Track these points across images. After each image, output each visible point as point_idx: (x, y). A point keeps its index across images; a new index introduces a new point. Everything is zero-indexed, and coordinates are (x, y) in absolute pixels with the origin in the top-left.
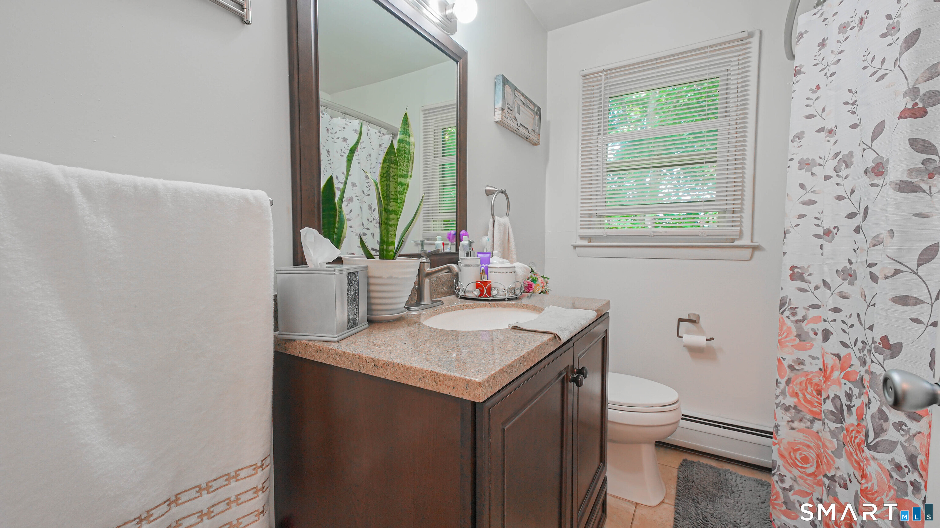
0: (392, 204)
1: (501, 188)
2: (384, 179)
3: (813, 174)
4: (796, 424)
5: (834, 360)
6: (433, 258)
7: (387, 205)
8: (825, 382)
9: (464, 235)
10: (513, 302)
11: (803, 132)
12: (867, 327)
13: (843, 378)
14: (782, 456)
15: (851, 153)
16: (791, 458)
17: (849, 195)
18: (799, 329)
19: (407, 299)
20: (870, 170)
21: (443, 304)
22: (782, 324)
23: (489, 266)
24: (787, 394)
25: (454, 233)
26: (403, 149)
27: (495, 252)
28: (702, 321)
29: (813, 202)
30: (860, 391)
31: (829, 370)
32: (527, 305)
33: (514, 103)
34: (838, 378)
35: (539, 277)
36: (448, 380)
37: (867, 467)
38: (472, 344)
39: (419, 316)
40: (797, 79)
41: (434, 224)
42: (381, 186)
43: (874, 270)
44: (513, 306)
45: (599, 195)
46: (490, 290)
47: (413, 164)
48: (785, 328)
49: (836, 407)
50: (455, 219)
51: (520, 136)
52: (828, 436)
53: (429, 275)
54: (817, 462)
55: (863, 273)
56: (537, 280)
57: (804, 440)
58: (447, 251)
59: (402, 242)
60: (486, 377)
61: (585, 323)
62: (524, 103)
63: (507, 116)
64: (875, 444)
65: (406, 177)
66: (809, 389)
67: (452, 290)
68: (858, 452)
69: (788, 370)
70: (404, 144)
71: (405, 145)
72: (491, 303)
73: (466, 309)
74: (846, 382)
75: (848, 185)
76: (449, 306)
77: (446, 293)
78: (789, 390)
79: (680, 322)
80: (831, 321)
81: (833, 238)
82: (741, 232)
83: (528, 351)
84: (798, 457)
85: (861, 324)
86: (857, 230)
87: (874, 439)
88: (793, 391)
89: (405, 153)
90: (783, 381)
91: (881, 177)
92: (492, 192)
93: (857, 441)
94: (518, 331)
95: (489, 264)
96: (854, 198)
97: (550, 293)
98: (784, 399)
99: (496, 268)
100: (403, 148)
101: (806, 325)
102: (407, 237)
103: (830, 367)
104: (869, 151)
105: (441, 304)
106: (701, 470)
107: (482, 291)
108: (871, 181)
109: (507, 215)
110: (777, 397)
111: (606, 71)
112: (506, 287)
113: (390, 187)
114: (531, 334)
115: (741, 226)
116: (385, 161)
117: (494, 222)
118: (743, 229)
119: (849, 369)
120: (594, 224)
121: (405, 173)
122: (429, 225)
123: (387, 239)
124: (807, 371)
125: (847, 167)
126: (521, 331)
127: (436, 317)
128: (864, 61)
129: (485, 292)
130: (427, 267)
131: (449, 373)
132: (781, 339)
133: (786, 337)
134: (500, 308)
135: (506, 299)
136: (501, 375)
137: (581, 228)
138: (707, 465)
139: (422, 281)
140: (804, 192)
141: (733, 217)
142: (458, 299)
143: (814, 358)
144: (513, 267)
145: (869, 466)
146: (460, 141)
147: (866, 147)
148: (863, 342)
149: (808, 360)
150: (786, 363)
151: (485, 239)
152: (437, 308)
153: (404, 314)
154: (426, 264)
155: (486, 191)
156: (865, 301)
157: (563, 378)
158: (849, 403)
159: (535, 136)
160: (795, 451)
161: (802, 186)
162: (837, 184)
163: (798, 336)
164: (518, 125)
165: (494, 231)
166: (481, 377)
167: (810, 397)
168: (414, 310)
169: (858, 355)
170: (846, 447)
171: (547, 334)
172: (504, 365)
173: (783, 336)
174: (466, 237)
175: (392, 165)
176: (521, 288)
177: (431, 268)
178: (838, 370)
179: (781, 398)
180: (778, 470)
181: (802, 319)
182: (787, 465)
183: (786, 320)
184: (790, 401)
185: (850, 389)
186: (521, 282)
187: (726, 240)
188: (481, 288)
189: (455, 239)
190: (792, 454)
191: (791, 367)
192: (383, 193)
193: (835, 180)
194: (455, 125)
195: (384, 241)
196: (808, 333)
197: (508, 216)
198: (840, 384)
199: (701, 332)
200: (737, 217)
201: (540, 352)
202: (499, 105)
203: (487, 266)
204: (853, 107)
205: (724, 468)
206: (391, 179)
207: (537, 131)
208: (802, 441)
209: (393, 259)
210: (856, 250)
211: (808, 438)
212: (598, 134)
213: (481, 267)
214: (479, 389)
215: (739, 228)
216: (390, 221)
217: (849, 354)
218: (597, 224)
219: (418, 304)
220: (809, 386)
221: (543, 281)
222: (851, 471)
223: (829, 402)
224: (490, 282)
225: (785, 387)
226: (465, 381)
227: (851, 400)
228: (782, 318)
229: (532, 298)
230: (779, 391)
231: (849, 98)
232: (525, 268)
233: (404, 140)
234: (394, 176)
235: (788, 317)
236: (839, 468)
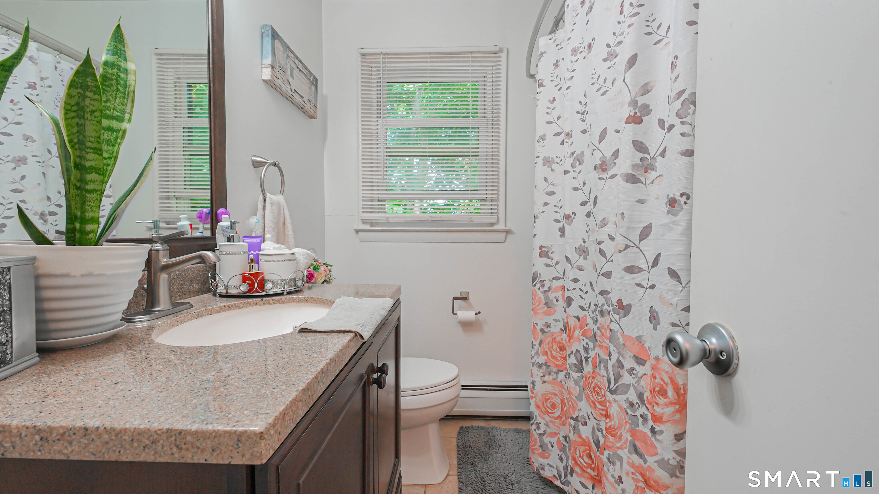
0: (91, 156)
1: (274, 160)
2: (73, 114)
3: (552, 170)
4: (546, 378)
5: (575, 321)
6: (173, 244)
7: (80, 157)
8: (569, 340)
9: (222, 214)
10: (294, 296)
11: (545, 135)
12: (598, 292)
13: (582, 335)
14: (538, 407)
15: (582, 153)
16: (544, 407)
17: (582, 186)
18: (547, 298)
19: (125, 306)
20: (598, 166)
21: (193, 307)
22: (534, 295)
23: (260, 253)
24: (540, 353)
25: (208, 212)
26: (114, 77)
27: (267, 236)
28: (471, 298)
29: (552, 193)
30: (594, 344)
31: (572, 330)
32: (311, 298)
33: (286, 64)
34: (578, 335)
35: (321, 264)
36: (202, 439)
37: (610, 409)
38: (242, 365)
39: (151, 328)
40: (541, 90)
41: (177, 203)
42: (67, 126)
43: (602, 246)
44: (294, 301)
45: (381, 179)
46: (262, 283)
47: (133, 102)
48: (537, 298)
49: (577, 360)
50: (209, 197)
51: (294, 104)
52: (572, 384)
53: (166, 268)
54: (562, 406)
55: (593, 250)
56: (319, 268)
57: (552, 390)
58: (197, 234)
59: (112, 219)
60: (270, 421)
61: (384, 313)
62: (298, 68)
63: (278, 77)
64: (615, 388)
65: (121, 119)
66: (554, 347)
67: (207, 286)
68: (594, 394)
69: (540, 333)
70: (116, 70)
71: (117, 73)
72: (264, 299)
73: (228, 310)
74: (584, 338)
75: (581, 178)
76: (203, 309)
77: (196, 291)
78: (541, 349)
79: (455, 301)
80: (572, 290)
81: (572, 221)
82: (498, 218)
83: (327, 361)
84: (549, 405)
85: (594, 290)
86: (589, 215)
87: (615, 384)
88: (544, 351)
89: (117, 84)
90: (537, 343)
91: (605, 172)
92: (262, 164)
93: (593, 385)
94: (307, 334)
95: (260, 250)
96: (586, 189)
97: (334, 282)
98: (538, 358)
99: (268, 255)
100: (114, 75)
101: (551, 294)
102: (123, 211)
103: (572, 327)
104: (597, 151)
105: (189, 307)
106: (474, 433)
107: (251, 286)
108: (599, 175)
109: (282, 192)
110: (533, 357)
111: (384, 54)
112: (285, 278)
113: (86, 129)
114: (325, 336)
115: (497, 213)
116: (72, 85)
117: (265, 200)
118: (499, 216)
119: (586, 328)
120: (376, 209)
121: (119, 114)
122: (169, 203)
123: (82, 213)
124: (552, 332)
125: (580, 164)
126: (311, 334)
127: (181, 326)
128: (592, 78)
129: (256, 286)
130: (164, 257)
131: (204, 427)
132: (534, 308)
133: (538, 306)
134: (278, 305)
135: (285, 293)
136: (294, 408)
137: (363, 212)
138: (478, 427)
139: (155, 277)
140: (547, 184)
141: (492, 205)
142: (215, 298)
143: (556, 321)
144: (293, 254)
145: (611, 408)
146: (214, 91)
147: (595, 148)
148: (595, 305)
149: (553, 323)
150: (538, 328)
151: (254, 220)
152: (182, 314)
153: (122, 330)
154: (161, 253)
155: (253, 162)
156: (596, 271)
157: (365, 382)
158: (586, 355)
159: (312, 108)
160: (547, 400)
161: (546, 179)
162: (574, 178)
163: (546, 304)
164: (291, 90)
165: (266, 212)
166: (262, 423)
167: (555, 353)
168: (140, 321)
169: (592, 315)
170: (585, 391)
171: (346, 334)
172: (297, 391)
173: (536, 305)
174: (227, 216)
175: (88, 94)
176: (303, 278)
177: (170, 258)
178: (578, 329)
179: (535, 357)
180: (536, 419)
181: (548, 289)
182: (542, 414)
183: (538, 291)
184: (542, 359)
185: (587, 344)
186: (302, 271)
187: (487, 225)
188: (250, 282)
189: (209, 220)
190: (544, 403)
191: (542, 331)
192: (71, 137)
193: (572, 174)
194: (207, 81)
195: (76, 217)
196: (552, 301)
197: (282, 194)
198: (579, 340)
199: (470, 307)
200: (495, 205)
201: (340, 359)
202: (268, 60)
203: (258, 254)
204: (583, 116)
205: (491, 426)
206: (88, 116)
207: (313, 102)
208: (551, 391)
209: (96, 244)
210: (588, 231)
211: (555, 387)
212: (378, 117)
213: (249, 255)
214: (260, 443)
215: (496, 215)
216: (86, 183)
217: (585, 316)
218: (379, 209)
219: (148, 311)
220: (554, 344)
221: (326, 269)
222: (589, 410)
223: (572, 356)
224: (262, 273)
225: (539, 348)
226: (234, 435)
227: (587, 353)
228: (535, 290)
229: (313, 289)
230: (534, 352)
231: (581, 109)
232: (308, 254)
233: (115, 63)
234: (93, 112)
235: (539, 289)
236: (581, 409)
